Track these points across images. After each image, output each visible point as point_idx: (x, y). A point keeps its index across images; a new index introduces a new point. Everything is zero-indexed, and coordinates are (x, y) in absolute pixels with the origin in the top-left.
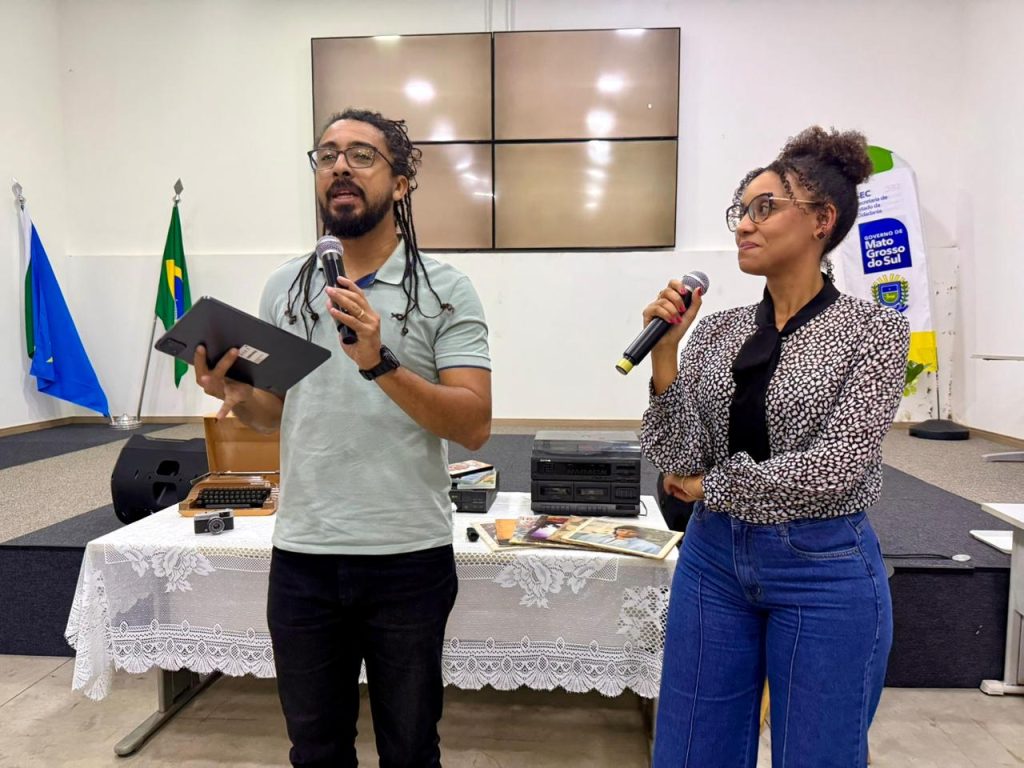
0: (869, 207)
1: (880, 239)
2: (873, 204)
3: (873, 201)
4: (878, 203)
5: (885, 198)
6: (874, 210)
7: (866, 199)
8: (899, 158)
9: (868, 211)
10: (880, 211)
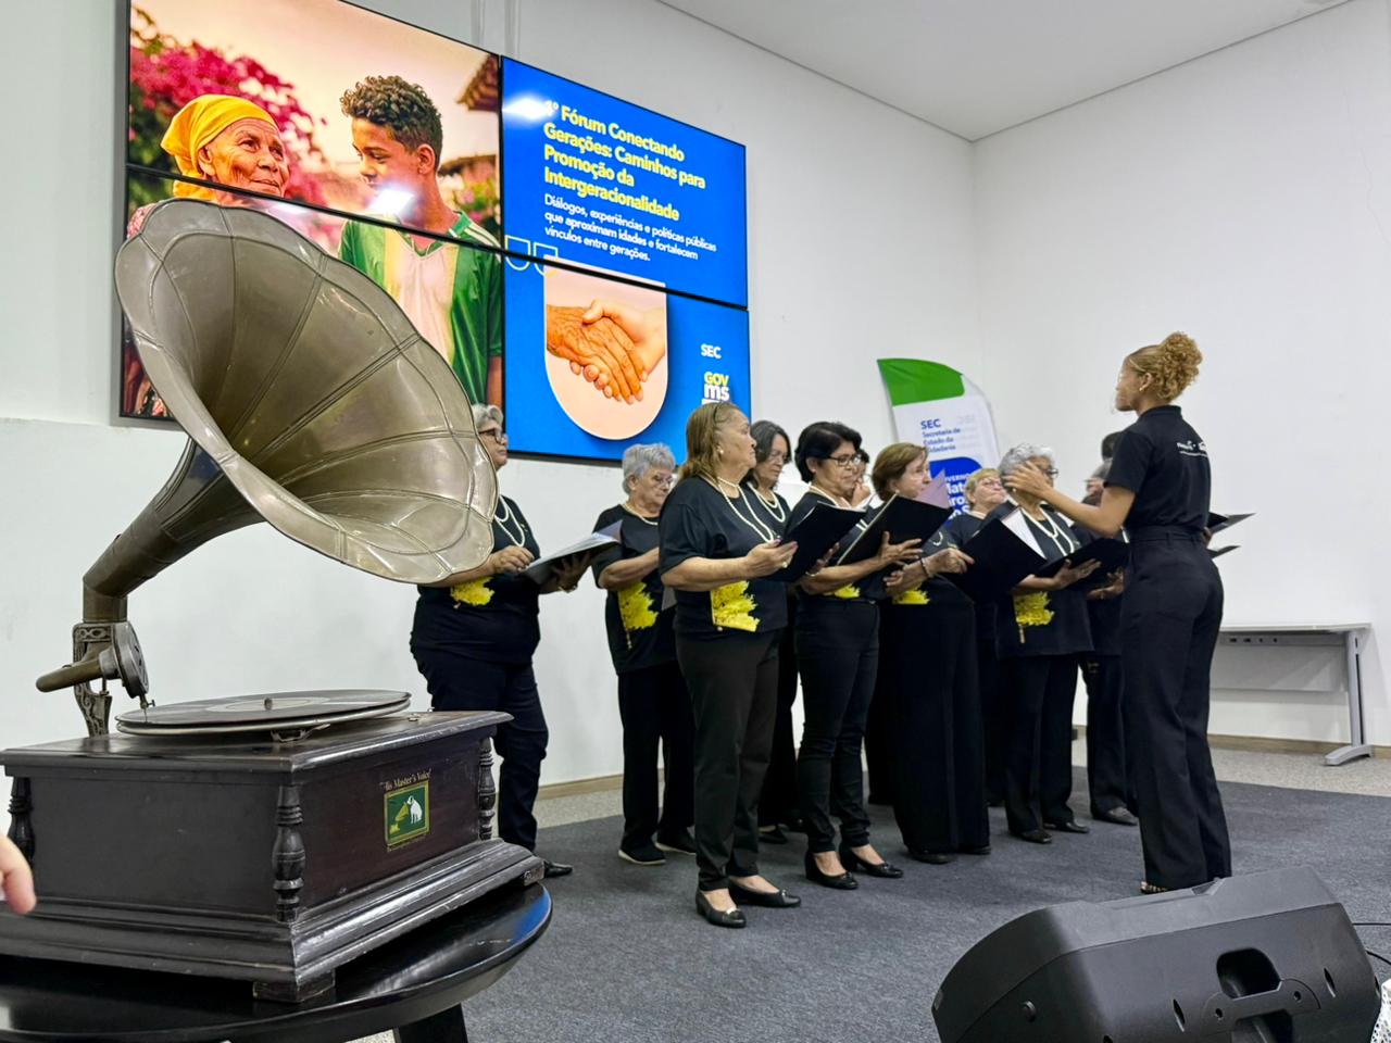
0: (940, 441)
1: (956, 483)
2: (944, 437)
3: (944, 433)
4: (950, 436)
5: (957, 431)
6: (946, 444)
7: (936, 430)
8: (970, 383)
9: (938, 446)
10: (953, 448)
